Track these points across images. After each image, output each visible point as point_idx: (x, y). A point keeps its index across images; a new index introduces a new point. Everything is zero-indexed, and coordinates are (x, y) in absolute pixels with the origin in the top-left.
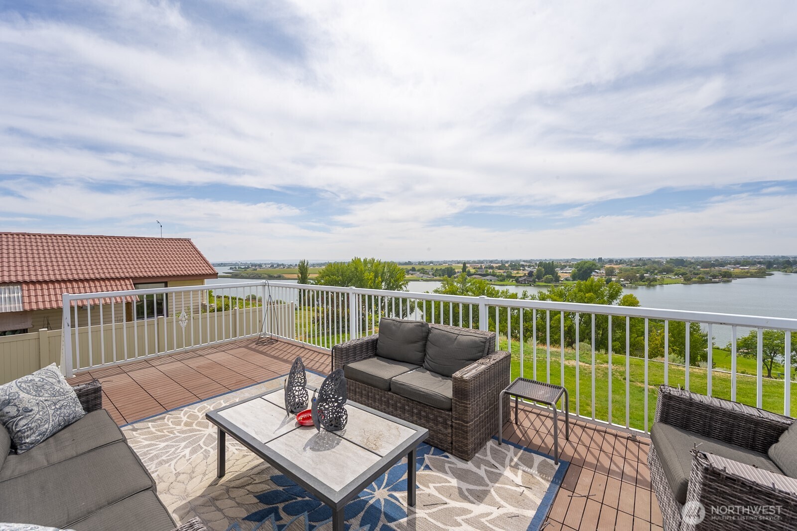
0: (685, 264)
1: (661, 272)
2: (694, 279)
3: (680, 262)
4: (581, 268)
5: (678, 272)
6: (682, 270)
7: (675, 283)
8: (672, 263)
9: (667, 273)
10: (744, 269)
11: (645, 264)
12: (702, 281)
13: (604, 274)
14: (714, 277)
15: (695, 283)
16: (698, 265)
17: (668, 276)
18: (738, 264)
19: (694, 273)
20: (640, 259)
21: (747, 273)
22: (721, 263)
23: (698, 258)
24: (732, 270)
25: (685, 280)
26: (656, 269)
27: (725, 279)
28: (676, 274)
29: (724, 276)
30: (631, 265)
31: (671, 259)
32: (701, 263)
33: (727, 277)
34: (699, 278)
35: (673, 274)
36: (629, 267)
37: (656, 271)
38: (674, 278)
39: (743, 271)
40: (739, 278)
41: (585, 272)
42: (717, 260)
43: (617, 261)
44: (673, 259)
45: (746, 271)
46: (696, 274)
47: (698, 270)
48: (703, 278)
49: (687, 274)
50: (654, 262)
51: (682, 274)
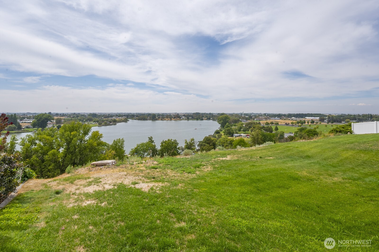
0: (97, 116)
1: (87, 121)
2: (103, 124)
3: (94, 115)
4: (40, 118)
5: (95, 120)
6: (97, 119)
7: (95, 126)
8: (91, 115)
9: (90, 121)
11: (78, 116)
12: (106, 125)
13: (55, 123)
14: (110, 122)
15: (103, 125)
16: (103, 117)
17: (90, 122)
18: (117, 116)
19: (102, 120)
20: (74, 114)
21: (121, 120)
22: (111, 115)
23: (101, 113)
24: (116, 119)
25: (99, 124)
26: (84, 119)
27: (114, 123)
28: (94, 122)
29: (114, 122)
30: (70, 117)
31: (90, 114)
32: (103, 116)
33: (115, 122)
34: (105, 123)
35: (93, 121)
36: (69, 118)
37: (84, 120)
38: (93, 123)
39: (119, 119)
40: (119, 122)
41: (43, 121)
42: (109, 114)
43: (61, 114)
44: (91, 114)
45: (121, 119)
46: (103, 121)
47: (103, 119)
48: (106, 123)
49: (99, 121)
50: (82, 115)
51: (97, 121)
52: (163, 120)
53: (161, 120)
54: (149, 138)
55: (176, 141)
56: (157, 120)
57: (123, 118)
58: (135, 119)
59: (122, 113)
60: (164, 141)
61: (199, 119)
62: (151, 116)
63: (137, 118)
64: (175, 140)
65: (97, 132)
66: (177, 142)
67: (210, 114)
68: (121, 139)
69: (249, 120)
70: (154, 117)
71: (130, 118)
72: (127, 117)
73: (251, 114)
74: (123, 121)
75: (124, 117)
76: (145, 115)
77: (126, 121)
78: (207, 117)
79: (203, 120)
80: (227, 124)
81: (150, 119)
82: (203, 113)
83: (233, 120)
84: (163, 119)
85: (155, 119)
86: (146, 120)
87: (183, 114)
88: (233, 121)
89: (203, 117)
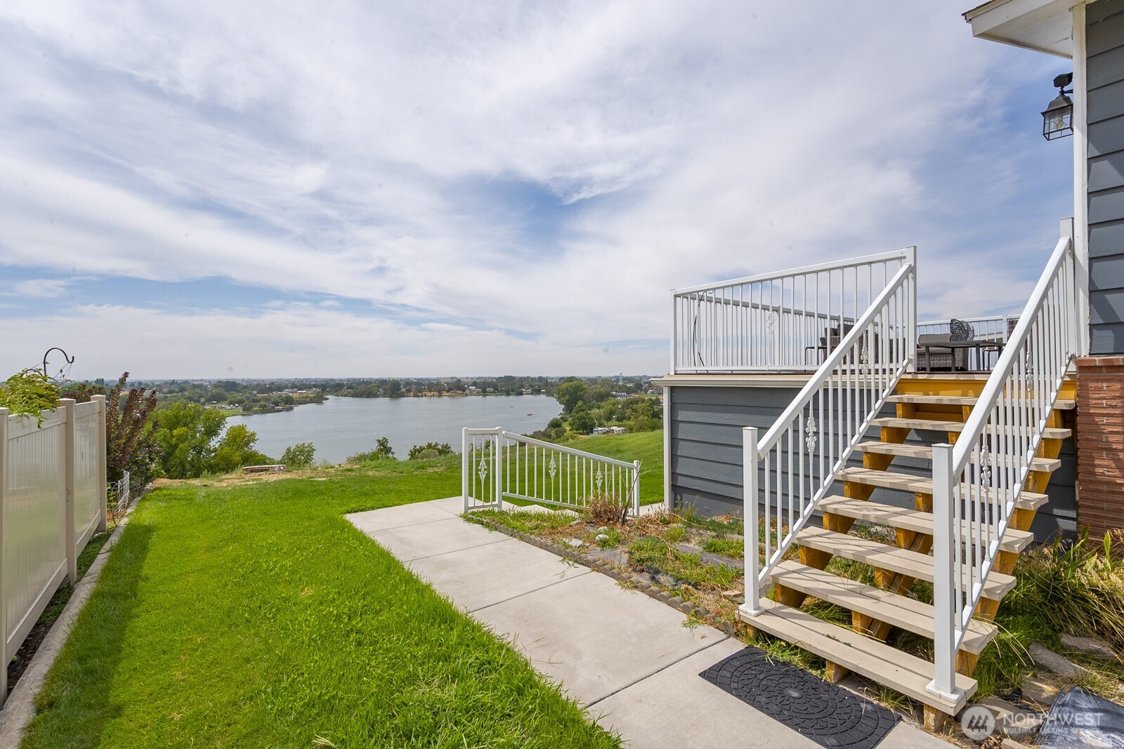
0: (238, 388)
1: (209, 401)
2: (255, 409)
3: (231, 386)
5: (233, 400)
6: (239, 396)
7: (233, 415)
8: (221, 387)
9: (218, 402)
10: (302, 393)
11: (182, 390)
12: (264, 410)
14: (277, 404)
15: (256, 413)
16: (254, 390)
17: (219, 405)
18: (296, 388)
19: (253, 399)
20: (173, 382)
21: (307, 397)
22: (277, 386)
23: (249, 381)
24: (291, 394)
25: (244, 410)
26: (201, 396)
27: (288, 406)
28: (231, 403)
29: (286, 403)
31: (219, 382)
32: (257, 387)
33: (289, 403)
34: (261, 406)
35: (227, 402)
37: (202, 400)
38: (229, 408)
39: (302, 396)
40: (300, 404)
42: (273, 383)
44: (222, 382)
45: (305, 395)
46: (255, 402)
47: (255, 395)
48: (265, 406)
49: (244, 401)
50: (195, 386)
51: (240, 402)
52: (418, 396)
53: (414, 397)
54: (379, 441)
55: (449, 448)
56: (402, 395)
57: (311, 393)
58: (346, 396)
59: (307, 379)
60: (418, 447)
61: (513, 391)
62: (388, 387)
63: (349, 393)
64: (447, 445)
65: (242, 428)
66: (452, 450)
67: (540, 378)
68: (306, 445)
69: (635, 392)
70: (395, 389)
71: (330, 393)
72: (322, 390)
73: (641, 380)
74: (312, 401)
75: (314, 389)
76: (371, 383)
77: (319, 400)
78: (532, 387)
79: (521, 394)
80: (580, 403)
81: (384, 395)
82: (521, 378)
83: (596, 393)
84: (420, 394)
85: (397, 394)
86: (375, 396)
87: (472, 381)
88: (595, 396)
89: (522, 386)
